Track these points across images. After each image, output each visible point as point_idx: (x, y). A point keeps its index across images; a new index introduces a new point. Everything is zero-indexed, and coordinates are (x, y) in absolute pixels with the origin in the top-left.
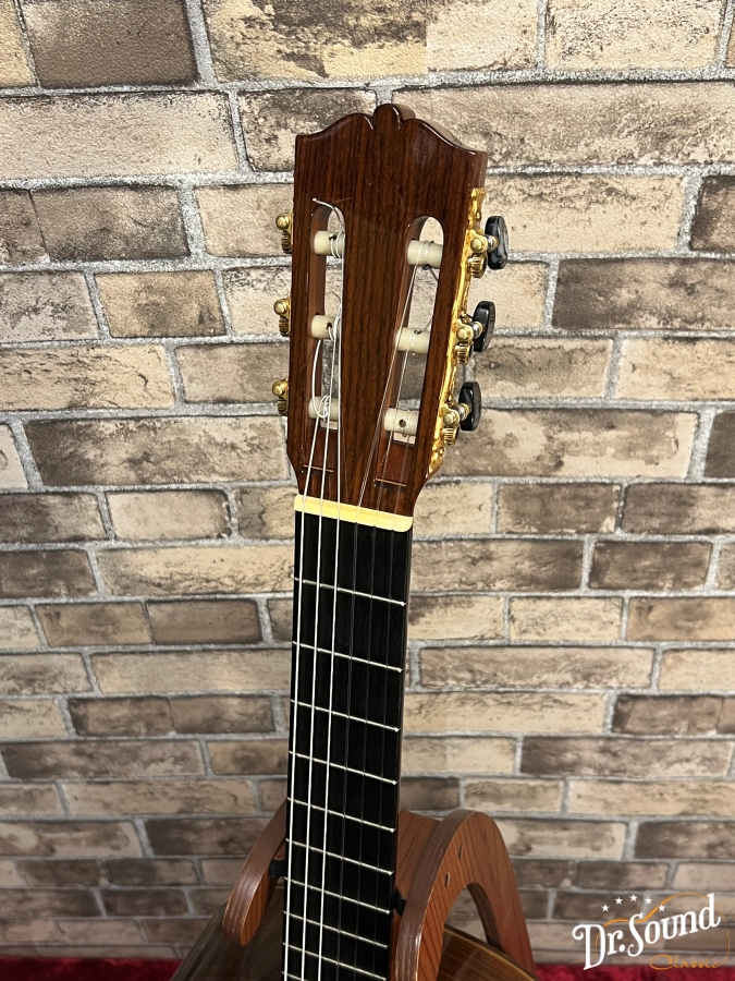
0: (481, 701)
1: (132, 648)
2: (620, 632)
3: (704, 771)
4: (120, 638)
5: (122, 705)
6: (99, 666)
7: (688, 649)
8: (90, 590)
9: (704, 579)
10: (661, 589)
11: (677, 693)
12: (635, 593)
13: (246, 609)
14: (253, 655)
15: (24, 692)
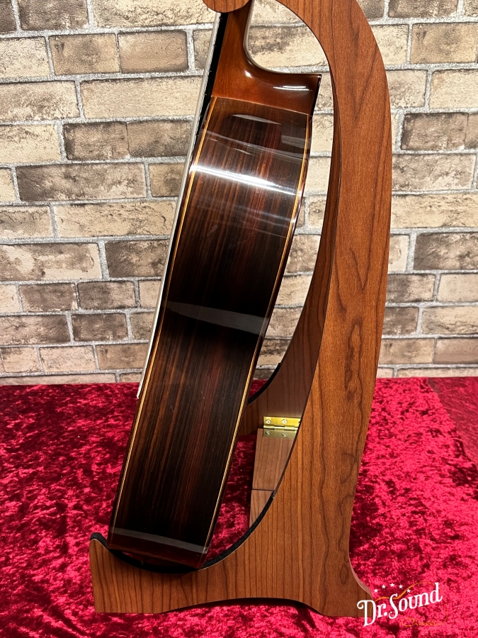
0: (321, 123)
1: (107, 76)
2: (406, 56)
3: (456, 184)
4: (100, 67)
5: (97, 130)
6: (85, 93)
7: (447, 70)
8: (84, 22)
9: (456, 6)
10: (431, 16)
11: (441, 111)
12: (416, 21)
13: (180, 39)
14: (182, 82)
15: (37, 118)
